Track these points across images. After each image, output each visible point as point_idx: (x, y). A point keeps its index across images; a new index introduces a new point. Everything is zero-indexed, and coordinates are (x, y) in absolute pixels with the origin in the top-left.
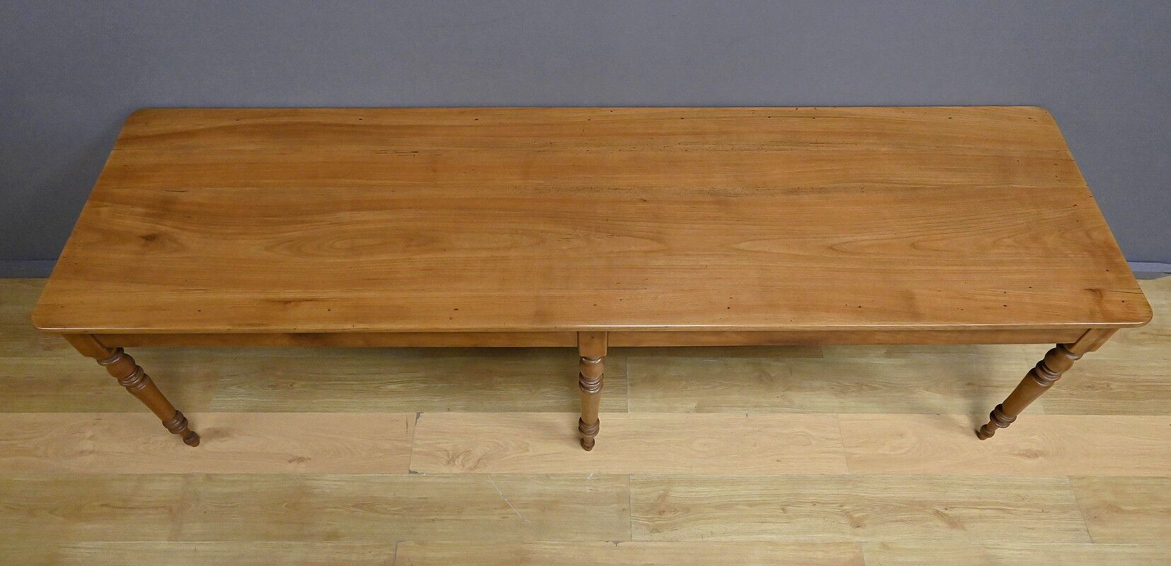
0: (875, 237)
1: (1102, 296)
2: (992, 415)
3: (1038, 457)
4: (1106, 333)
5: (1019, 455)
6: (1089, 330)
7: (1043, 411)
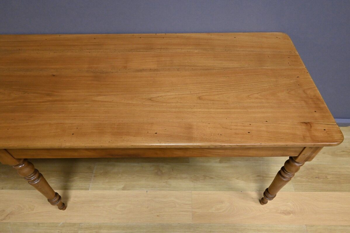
0: (177, 94)
1: (311, 127)
2: (264, 193)
3: (290, 214)
4: (316, 149)
5: (280, 213)
6: (305, 148)
7: (294, 190)
